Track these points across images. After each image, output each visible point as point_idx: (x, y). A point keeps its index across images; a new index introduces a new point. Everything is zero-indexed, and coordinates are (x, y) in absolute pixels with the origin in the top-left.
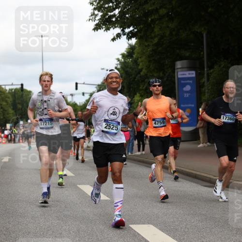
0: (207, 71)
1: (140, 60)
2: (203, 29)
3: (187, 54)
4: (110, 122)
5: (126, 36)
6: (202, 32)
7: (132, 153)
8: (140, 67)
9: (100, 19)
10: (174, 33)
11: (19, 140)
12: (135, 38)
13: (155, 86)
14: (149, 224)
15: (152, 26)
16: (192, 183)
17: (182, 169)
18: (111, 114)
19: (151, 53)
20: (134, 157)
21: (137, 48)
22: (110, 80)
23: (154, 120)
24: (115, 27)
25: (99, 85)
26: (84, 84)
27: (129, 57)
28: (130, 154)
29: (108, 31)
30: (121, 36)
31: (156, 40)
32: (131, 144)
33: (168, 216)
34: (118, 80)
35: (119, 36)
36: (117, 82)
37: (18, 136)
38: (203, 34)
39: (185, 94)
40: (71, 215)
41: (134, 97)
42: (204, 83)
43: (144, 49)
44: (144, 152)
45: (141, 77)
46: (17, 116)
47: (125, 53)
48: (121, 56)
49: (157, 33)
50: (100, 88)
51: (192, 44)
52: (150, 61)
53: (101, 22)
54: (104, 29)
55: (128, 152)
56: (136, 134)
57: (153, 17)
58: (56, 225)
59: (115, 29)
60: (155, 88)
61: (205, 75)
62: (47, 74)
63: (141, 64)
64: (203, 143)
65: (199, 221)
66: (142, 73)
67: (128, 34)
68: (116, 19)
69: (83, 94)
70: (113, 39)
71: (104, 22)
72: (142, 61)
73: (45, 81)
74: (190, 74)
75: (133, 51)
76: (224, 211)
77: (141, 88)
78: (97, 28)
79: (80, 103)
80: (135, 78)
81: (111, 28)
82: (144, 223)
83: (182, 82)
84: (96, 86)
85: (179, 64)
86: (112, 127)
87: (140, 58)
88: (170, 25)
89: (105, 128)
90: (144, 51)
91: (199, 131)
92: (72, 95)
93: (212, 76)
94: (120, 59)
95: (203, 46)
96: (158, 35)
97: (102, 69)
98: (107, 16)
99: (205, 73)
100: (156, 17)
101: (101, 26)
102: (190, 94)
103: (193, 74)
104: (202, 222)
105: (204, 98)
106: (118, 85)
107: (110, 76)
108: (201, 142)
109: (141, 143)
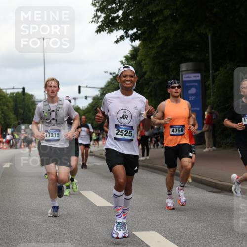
0: (213, 73)
1: (144, 62)
2: (208, 30)
3: (192, 56)
4: (122, 127)
5: (129, 38)
6: (208, 34)
8: (144, 70)
9: (103, 21)
10: (179, 34)
12: (138, 40)
13: (174, 88)
14: (153, 230)
15: (157, 27)
19: (155, 55)
21: (141, 51)
23: (172, 127)
24: (119, 29)
25: (102, 89)
26: (87, 87)
27: (133, 60)
29: (111, 33)
30: (124, 38)
31: (160, 42)
33: (172, 222)
34: (133, 79)
35: (122, 38)
38: (208, 36)
39: (190, 97)
40: (74, 222)
42: (209, 85)
43: (148, 52)
44: (148, 157)
45: (145, 80)
46: (19, 121)
47: (129, 55)
48: (125, 59)
49: (161, 35)
50: (103, 91)
51: (197, 46)
52: (154, 64)
53: (104, 24)
54: (107, 31)
57: (157, 19)
58: (58, 232)
60: (174, 90)
61: (211, 77)
62: (53, 79)
63: (145, 67)
64: (208, 148)
65: (204, 227)
66: (146, 76)
67: (132, 36)
68: (120, 20)
69: (86, 98)
70: (117, 42)
71: (107, 24)
72: (145, 64)
73: (51, 87)
74: (195, 76)
75: (136, 53)
78: (100, 30)
79: (83, 107)
81: (114, 30)
82: (148, 230)
83: (187, 85)
84: (99, 89)
85: (183, 67)
87: (144, 60)
88: (175, 26)
89: (117, 134)
91: (204, 135)
92: (75, 99)
93: (217, 79)
94: (124, 61)
95: (209, 48)
96: (162, 37)
97: (105, 72)
98: (110, 18)
99: (211, 75)
100: (160, 18)
101: (104, 28)
102: (195, 97)
103: (198, 76)
104: (207, 228)
105: (209, 101)
106: (132, 85)
107: (124, 74)
108: (207, 146)
109: (145, 148)
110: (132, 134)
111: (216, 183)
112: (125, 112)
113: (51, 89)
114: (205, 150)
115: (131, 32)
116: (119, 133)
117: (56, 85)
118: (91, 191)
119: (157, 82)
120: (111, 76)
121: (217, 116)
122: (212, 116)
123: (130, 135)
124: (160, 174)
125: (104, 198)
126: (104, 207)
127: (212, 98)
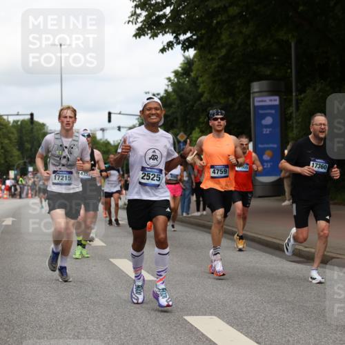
0: (296, 95)
1: (200, 79)
2: (290, 36)
3: (268, 72)
4: (149, 170)
5: (181, 45)
6: (290, 41)
7: (188, 214)
8: (200, 90)
9: (144, 21)
10: (249, 42)
11: (27, 194)
12: (193, 49)
13: (216, 119)
14: (211, 315)
15: (219, 31)
16: (274, 257)
17: (259, 236)
18: (150, 158)
19: (216, 70)
20: (192, 219)
21: (197, 63)
22: (148, 112)
23: (212, 167)
24: (166, 33)
26: (120, 114)
27: (185, 76)
28: (185, 214)
29: (155, 38)
30: (173, 45)
31: (224, 52)
32: (186, 200)
33: (239, 303)
35: (170, 45)
36: (158, 115)
37: (26, 188)
38: (291, 44)
39: (265, 130)
40: (101, 302)
41: (191, 133)
42: (291, 113)
43: (206, 65)
44: (205, 213)
45: (201, 104)
46: (25, 160)
47: (180, 69)
48: (173, 74)
49: (224, 42)
51: (275, 58)
52: (214, 82)
53: (145, 25)
54: (149, 35)
55: (183, 212)
56: (194, 187)
57: (219, 19)
58: (79, 315)
59: (166, 35)
60: (216, 123)
61: (294, 102)
62: (68, 108)
63: (202, 86)
64: (289, 200)
65: (283, 311)
66: (203, 99)
67: (184, 43)
68: (167, 20)
69: (119, 128)
70: (163, 50)
71: (150, 25)
72: (203, 82)
73: (66, 117)
74: (271, 100)
75: (190, 67)
76: (319, 297)
77: (201, 120)
78: (140, 33)
79: (114, 141)
80: (193, 106)
81: (159, 34)
82: (204, 314)
83: (261, 112)
84: (137, 117)
85: (256, 87)
86: (151, 177)
87: (201, 77)
88: (244, 30)
90: (207, 67)
91: (283, 182)
92: (103, 130)
93: (303, 104)
94: (172, 78)
95: (291, 61)
96: (227, 44)
97: (146, 93)
98: (154, 17)
99: (294, 98)
100: (224, 19)
101: (145, 31)
102: (271, 129)
103: (276, 100)
104: (287, 313)
105: (291, 135)
106: (158, 119)
108: (287, 198)
109: (201, 199)
111: (299, 250)
112: (154, 152)
113: (65, 120)
114: (284, 204)
115: (182, 37)
116: (145, 177)
117: (72, 115)
123: (158, 179)
127: (295, 131)
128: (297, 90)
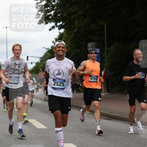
0: (107, 48)
2: (104, 23)
3: (95, 38)
5: (58, 27)
6: (104, 25)
9: (42, 17)
10: (87, 26)
12: (63, 29)
15: (74, 21)
18: (57, 75)
19: (73, 38)
21: (65, 35)
23: (90, 76)
24: (51, 22)
25: (41, 58)
26: (32, 57)
29: (47, 24)
30: (54, 27)
31: (76, 30)
33: (82, 138)
34: (64, 49)
35: (53, 27)
42: (105, 56)
43: (69, 36)
47: (58, 38)
50: (42, 59)
52: (72, 43)
53: (43, 19)
54: (44, 23)
57: (74, 16)
60: (92, 55)
61: (106, 52)
64: (104, 93)
67: (59, 26)
68: (52, 17)
69: (32, 63)
70: (50, 30)
72: (67, 43)
75: (62, 37)
78: (40, 22)
79: (29, 69)
81: (48, 22)
85: (90, 45)
86: (59, 84)
87: (67, 41)
88: (85, 21)
89: (54, 85)
93: (110, 52)
94: (54, 41)
96: (77, 27)
98: (46, 16)
99: (106, 50)
100: (76, 16)
101: (42, 21)
103: (98, 50)
104: (102, 141)
105: (105, 65)
106: (63, 53)
107: (58, 46)
108: (103, 92)
110: (64, 85)
111: (108, 114)
112: (59, 71)
114: (102, 94)
115: (58, 24)
116: (56, 84)
117: (20, 49)
118: (34, 119)
119: (74, 54)
120: (47, 50)
121: (109, 74)
122: (106, 74)
123: (63, 85)
124: (75, 109)
125: (41, 123)
126: (42, 129)
127: (106, 63)
128: (107, 46)
